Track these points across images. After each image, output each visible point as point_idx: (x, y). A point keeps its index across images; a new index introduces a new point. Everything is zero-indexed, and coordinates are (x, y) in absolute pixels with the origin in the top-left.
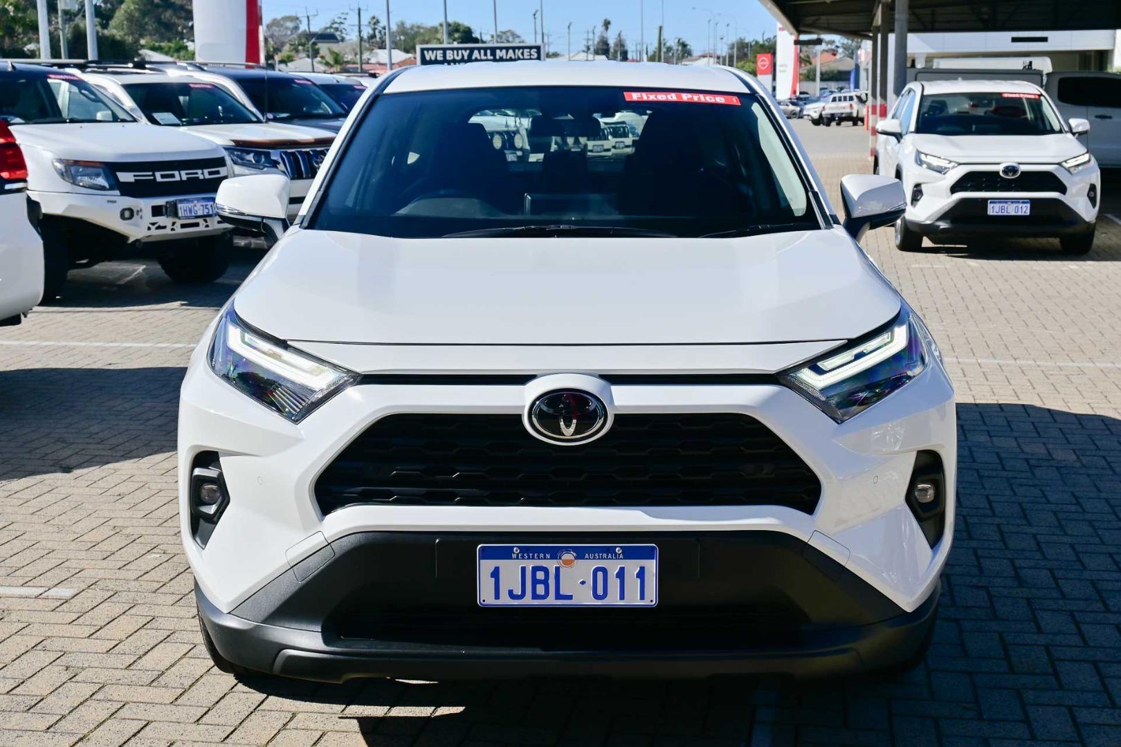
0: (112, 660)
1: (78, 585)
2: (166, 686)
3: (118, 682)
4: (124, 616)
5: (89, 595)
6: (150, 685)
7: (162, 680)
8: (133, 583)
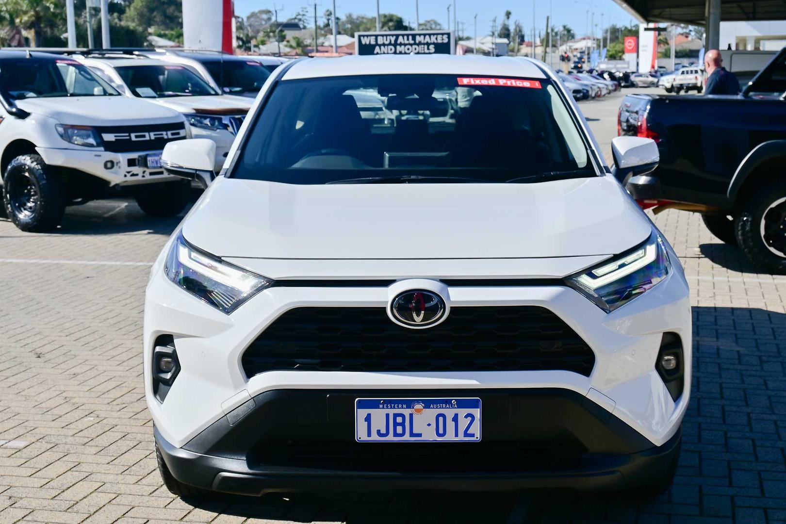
0: (42, 493)
1: (30, 439)
2: (77, 512)
3: (44, 509)
4: (58, 462)
5: (37, 446)
6: (66, 511)
7: (75, 508)
8: (70, 438)
